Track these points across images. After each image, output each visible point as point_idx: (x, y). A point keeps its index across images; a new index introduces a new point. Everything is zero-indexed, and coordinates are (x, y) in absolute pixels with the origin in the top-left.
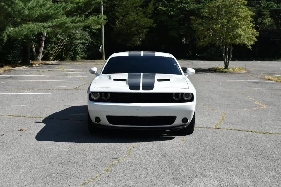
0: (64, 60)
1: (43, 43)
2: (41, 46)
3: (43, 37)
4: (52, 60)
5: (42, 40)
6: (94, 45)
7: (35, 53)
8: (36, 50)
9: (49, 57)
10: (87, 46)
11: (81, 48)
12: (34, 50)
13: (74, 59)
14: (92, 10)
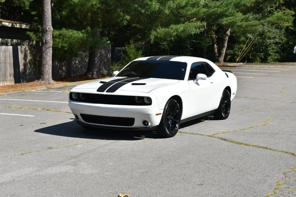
0: (253, 62)
1: (226, 43)
2: (223, 46)
3: (225, 37)
4: (238, 62)
5: (225, 40)
6: (289, 45)
7: (217, 54)
8: (218, 51)
9: (236, 58)
10: (281, 46)
11: (273, 49)
12: (216, 50)
13: (264, 61)
14: (278, 5)
